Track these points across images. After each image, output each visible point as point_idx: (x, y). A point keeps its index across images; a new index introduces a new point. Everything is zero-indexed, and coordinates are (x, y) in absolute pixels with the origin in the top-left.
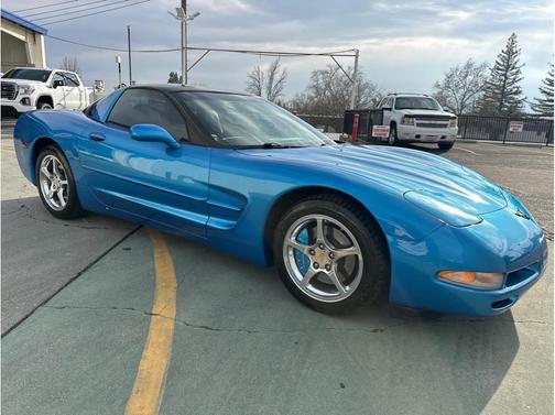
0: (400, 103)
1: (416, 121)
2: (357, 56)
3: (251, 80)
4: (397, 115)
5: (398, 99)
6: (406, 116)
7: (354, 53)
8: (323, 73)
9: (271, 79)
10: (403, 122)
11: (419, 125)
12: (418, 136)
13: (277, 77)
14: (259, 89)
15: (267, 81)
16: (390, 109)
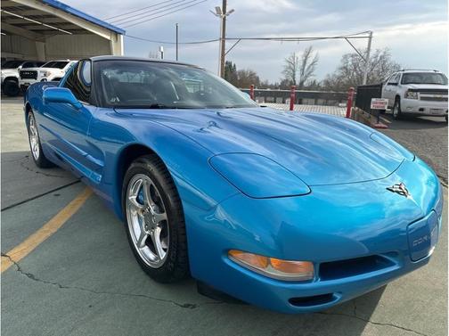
0: (407, 78)
1: (419, 95)
2: (370, 38)
3: (288, 64)
4: (401, 90)
5: (404, 74)
6: (410, 90)
7: (367, 35)
8: (352, 56)
9: (305, 62)
10: (406, 96)
11: (422, 99)
12: (422, 110)
13: (310, 61)
14: (294, 71)
15: (301, 64)
16: (396, 84)
